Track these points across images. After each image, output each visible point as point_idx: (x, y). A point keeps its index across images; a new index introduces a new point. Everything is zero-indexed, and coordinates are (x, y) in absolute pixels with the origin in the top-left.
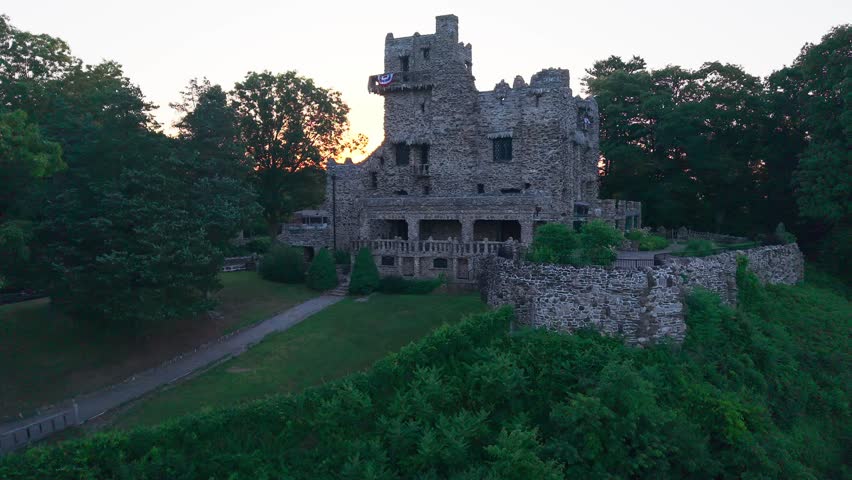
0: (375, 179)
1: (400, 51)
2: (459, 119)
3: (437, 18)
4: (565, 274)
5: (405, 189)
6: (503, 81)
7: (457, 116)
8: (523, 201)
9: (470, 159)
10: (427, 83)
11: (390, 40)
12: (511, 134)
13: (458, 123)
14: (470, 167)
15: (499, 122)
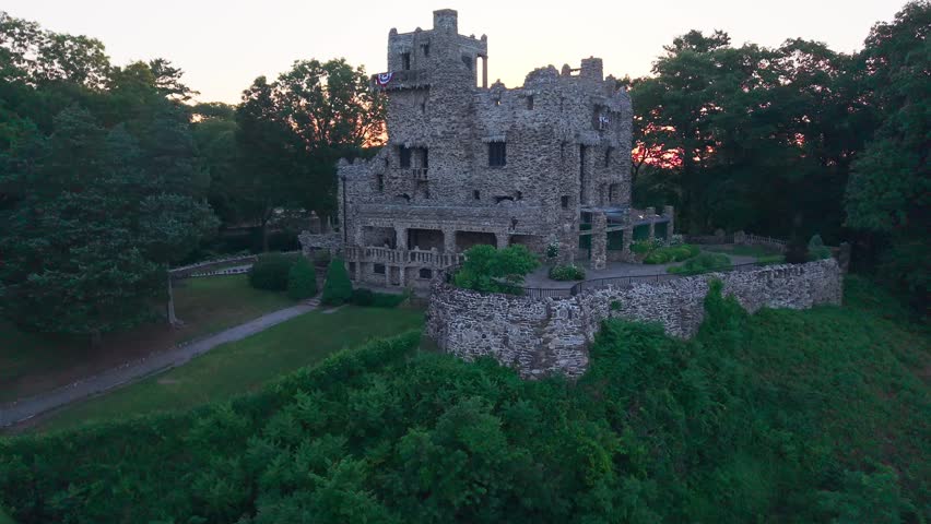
0: (381, 182)
1: (401, 48)
2: (455, 122)
3: (435, 13)
4: (472, 301)
5: (408, 193)
6: (499, 81)
7: (453, 118)
8: (498, 214)
9: (465, 164)
10: (425, 83)
11: (394, 36)
12: (503, 138)
13: (453, 125)
14: (465, 173)
15: (493, 123)
